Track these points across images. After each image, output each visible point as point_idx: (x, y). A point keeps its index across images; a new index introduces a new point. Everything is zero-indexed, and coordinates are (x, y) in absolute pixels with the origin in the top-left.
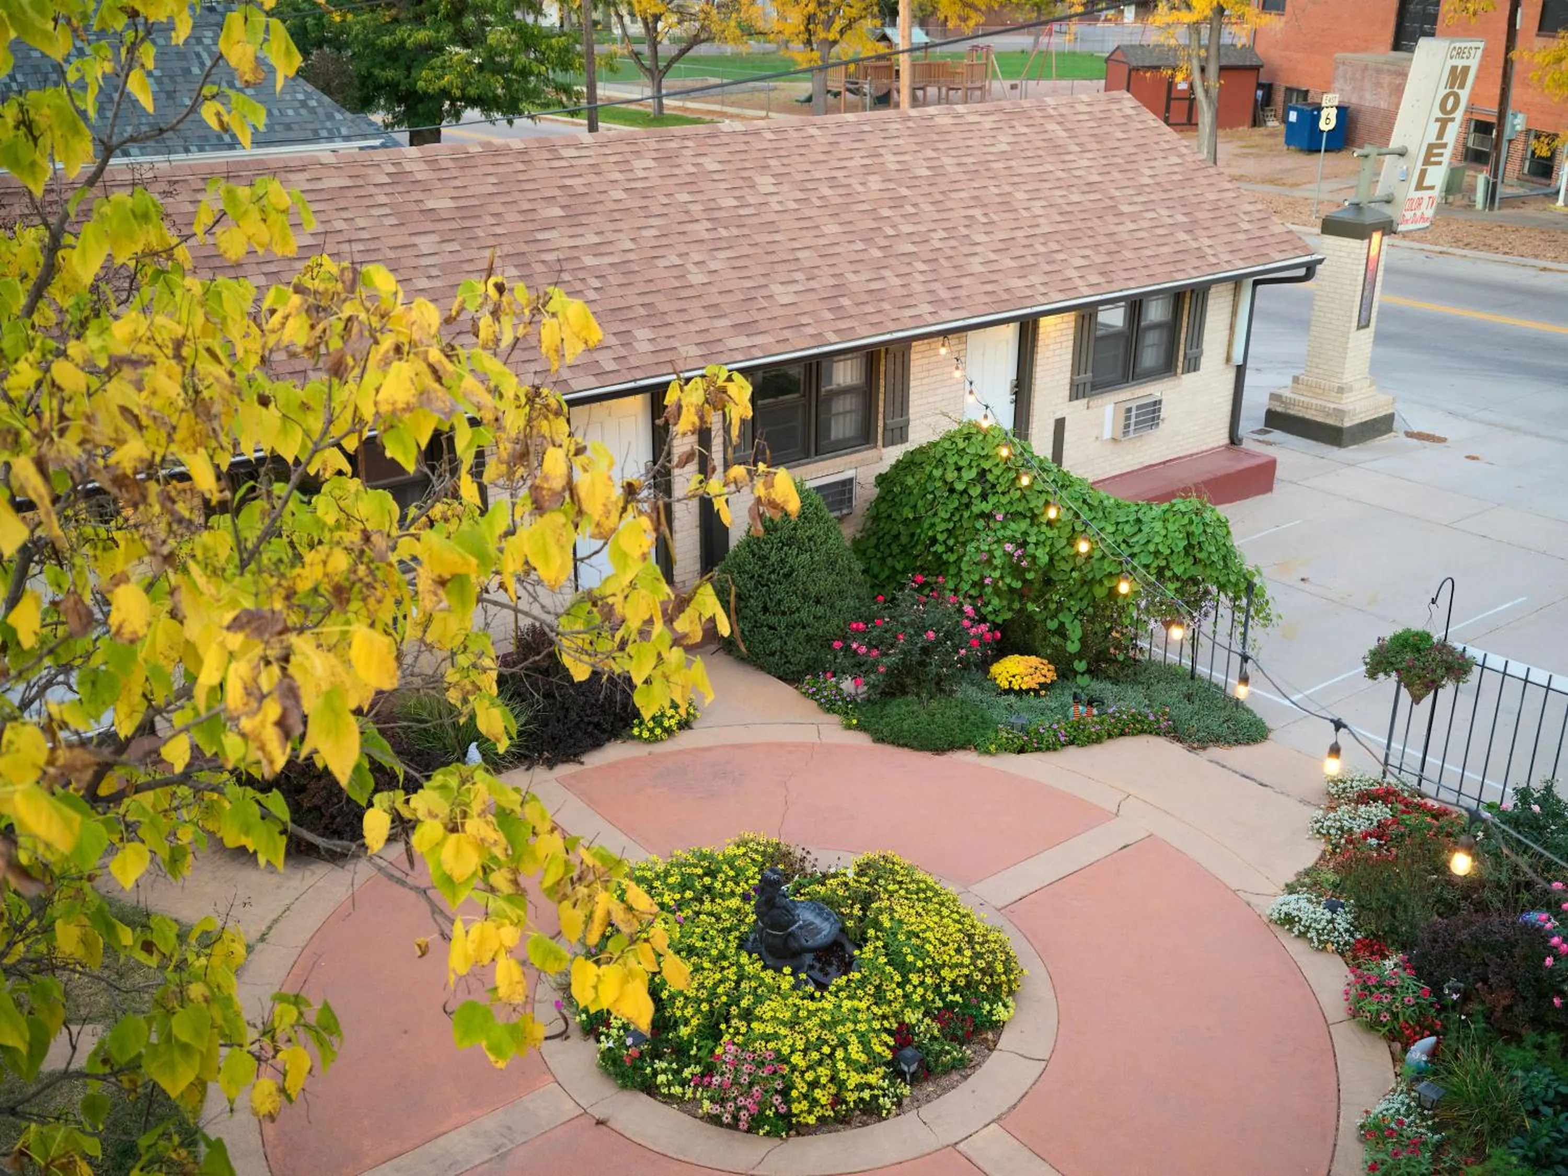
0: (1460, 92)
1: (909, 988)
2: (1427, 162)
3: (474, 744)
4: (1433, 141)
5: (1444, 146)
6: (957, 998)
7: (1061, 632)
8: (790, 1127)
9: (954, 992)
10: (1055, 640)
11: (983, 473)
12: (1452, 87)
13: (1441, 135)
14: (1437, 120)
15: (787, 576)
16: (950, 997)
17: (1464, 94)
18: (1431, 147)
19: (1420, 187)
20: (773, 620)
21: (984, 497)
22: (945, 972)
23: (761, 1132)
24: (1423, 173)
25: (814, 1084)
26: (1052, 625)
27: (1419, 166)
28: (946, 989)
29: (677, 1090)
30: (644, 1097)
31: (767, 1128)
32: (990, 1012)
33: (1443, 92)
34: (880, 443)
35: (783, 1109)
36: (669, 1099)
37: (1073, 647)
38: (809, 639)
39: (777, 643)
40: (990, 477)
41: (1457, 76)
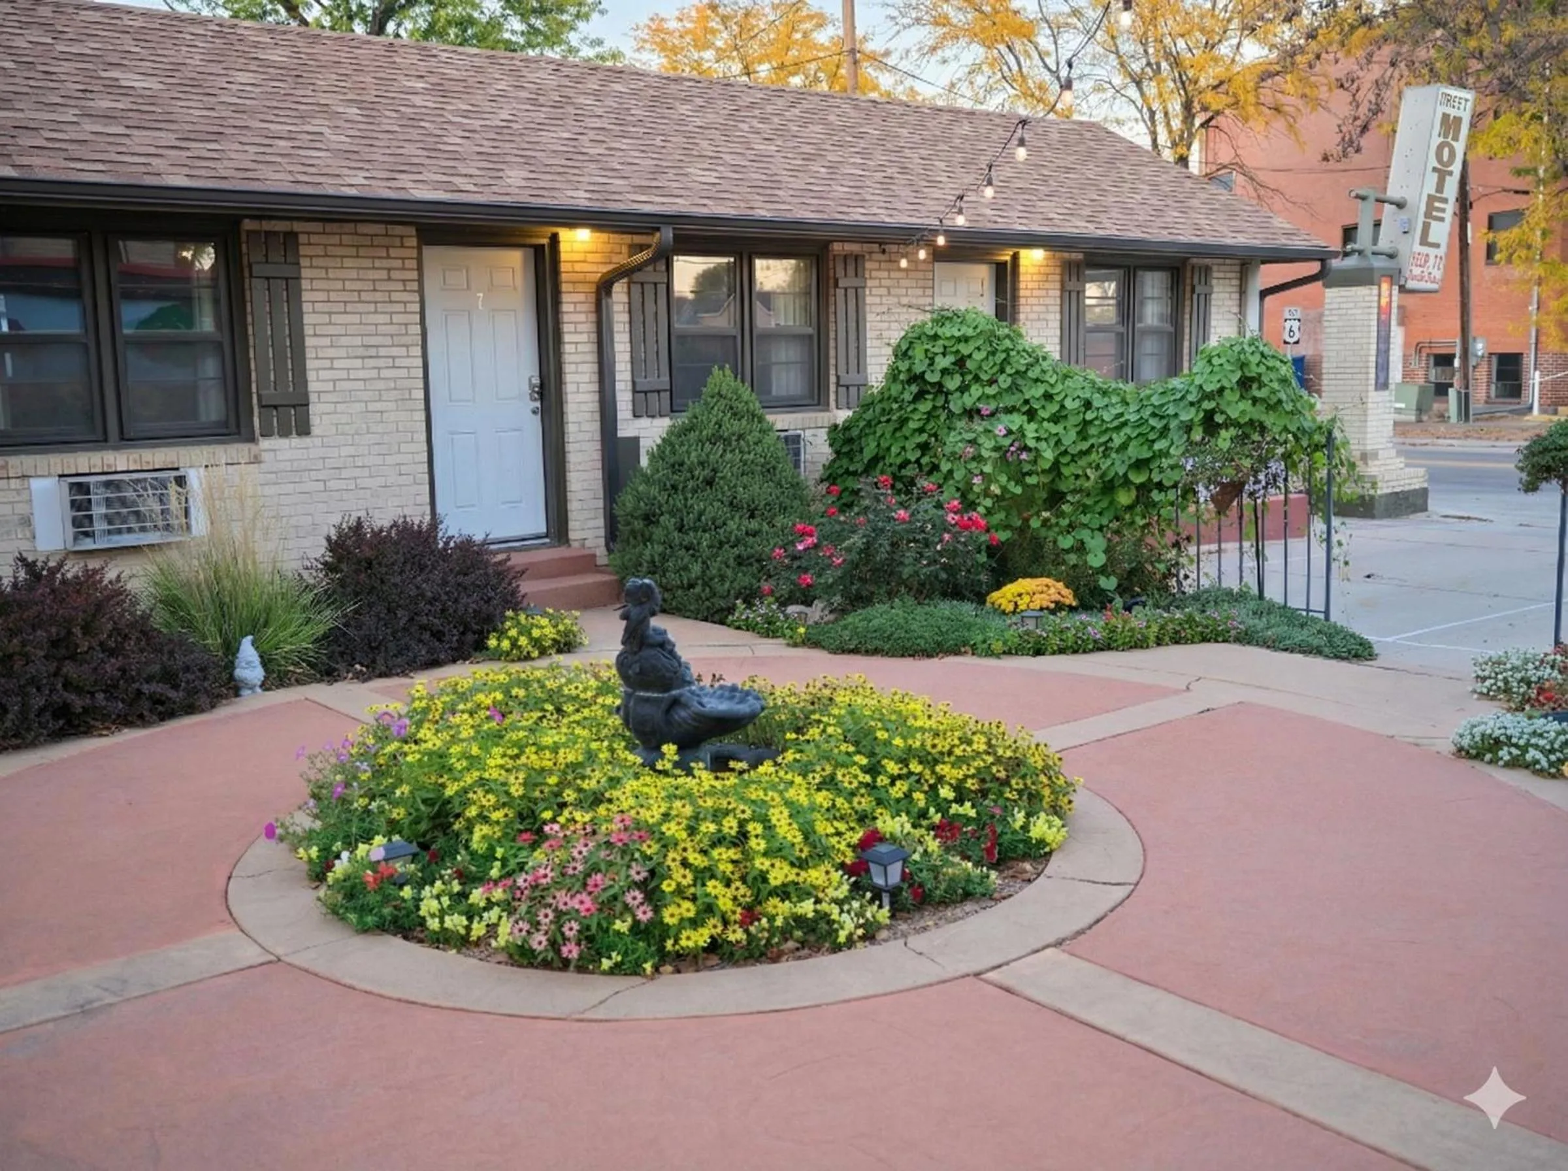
0: (1454, 143)
1: (882, 780)
2: (1428, 215)
3: (250, 638)
4: (1433, 192)
5: (1445, 201)
6: (968, 809)
7: (1080, 548)
8: (663, 957)
9: (960, 800)
10: (1072, 559)
11: (961, 362)
12: (1446, 137)
13: (1440, 187)
14: (1435, 169)
15: (710, 483)
16: (955, 808)
17: (1460, 147)
18: (1431, 199)
19: (1424, 241)
20: (691, 537)
21: (963, 389)
22: (943, 769)
23: (606, 964)
24: (1426, 228)
25: (703, 875)
26: (1066, 542)
27: (1421, 219)
28: (946, 792)
29: (456, 922)
30: (398, 941)
31: (616, 957)
32: (1025, 828)
33: (1437, 141)
34: (832, 403)
35: (644, 915)
36: (442, 940)
37: (1097, 559)
38: (740, 561)
39: (696, 569)
40: (970, 365)
41: (1450, 125)
